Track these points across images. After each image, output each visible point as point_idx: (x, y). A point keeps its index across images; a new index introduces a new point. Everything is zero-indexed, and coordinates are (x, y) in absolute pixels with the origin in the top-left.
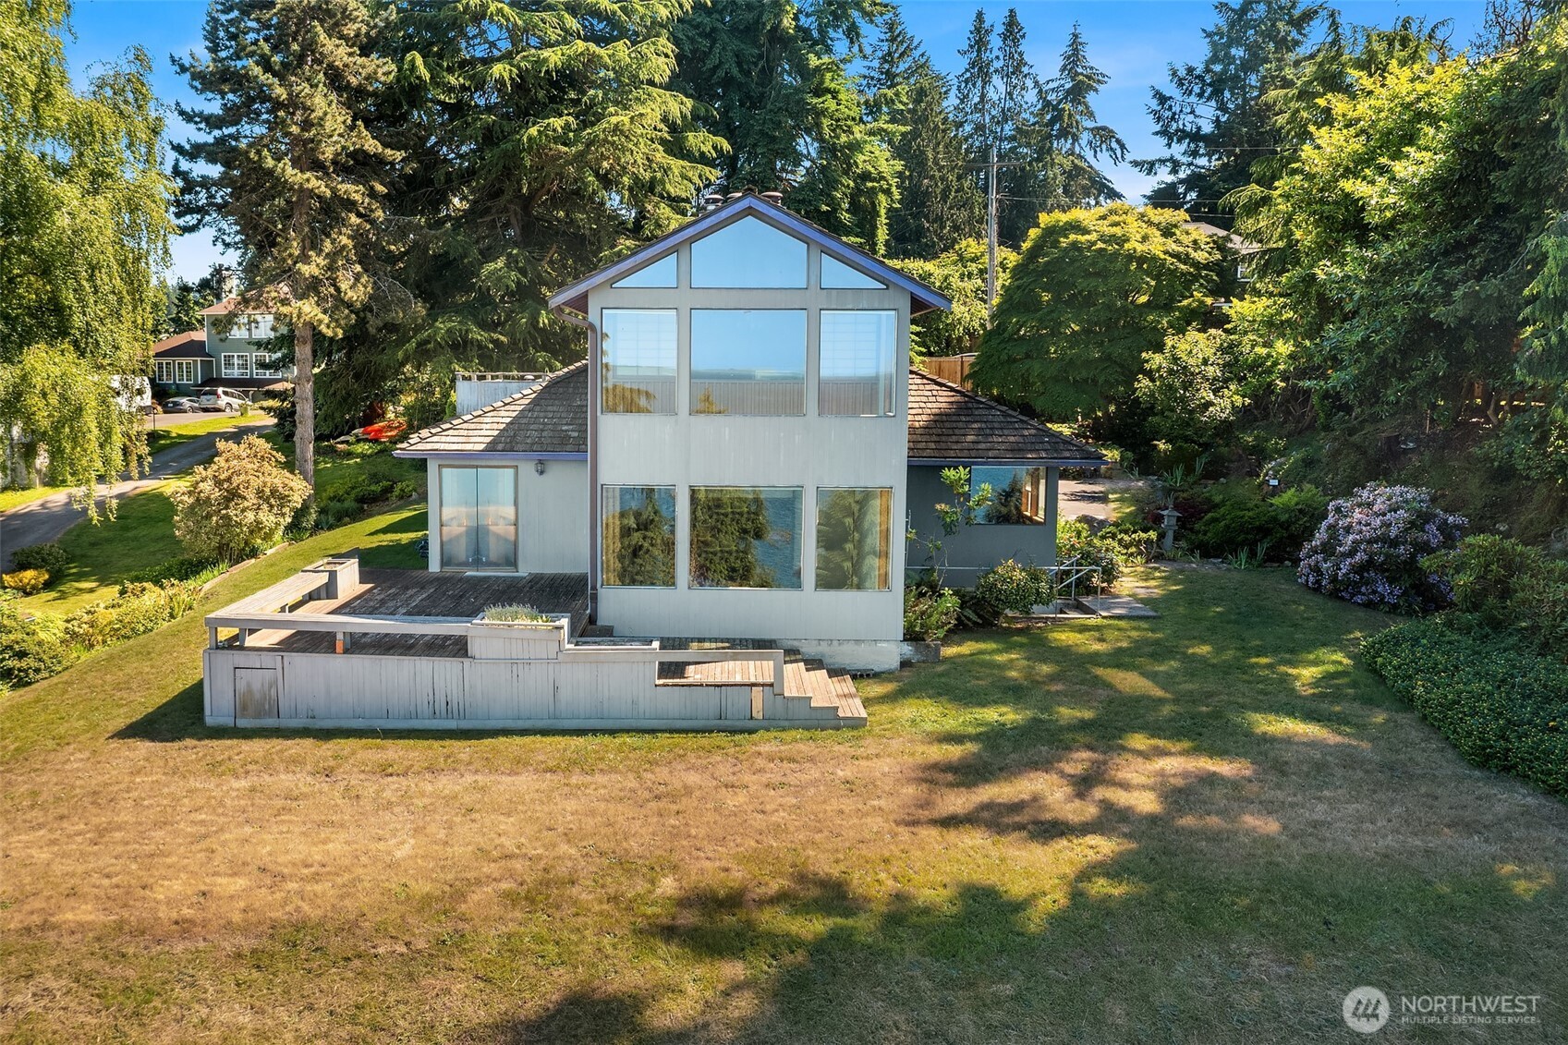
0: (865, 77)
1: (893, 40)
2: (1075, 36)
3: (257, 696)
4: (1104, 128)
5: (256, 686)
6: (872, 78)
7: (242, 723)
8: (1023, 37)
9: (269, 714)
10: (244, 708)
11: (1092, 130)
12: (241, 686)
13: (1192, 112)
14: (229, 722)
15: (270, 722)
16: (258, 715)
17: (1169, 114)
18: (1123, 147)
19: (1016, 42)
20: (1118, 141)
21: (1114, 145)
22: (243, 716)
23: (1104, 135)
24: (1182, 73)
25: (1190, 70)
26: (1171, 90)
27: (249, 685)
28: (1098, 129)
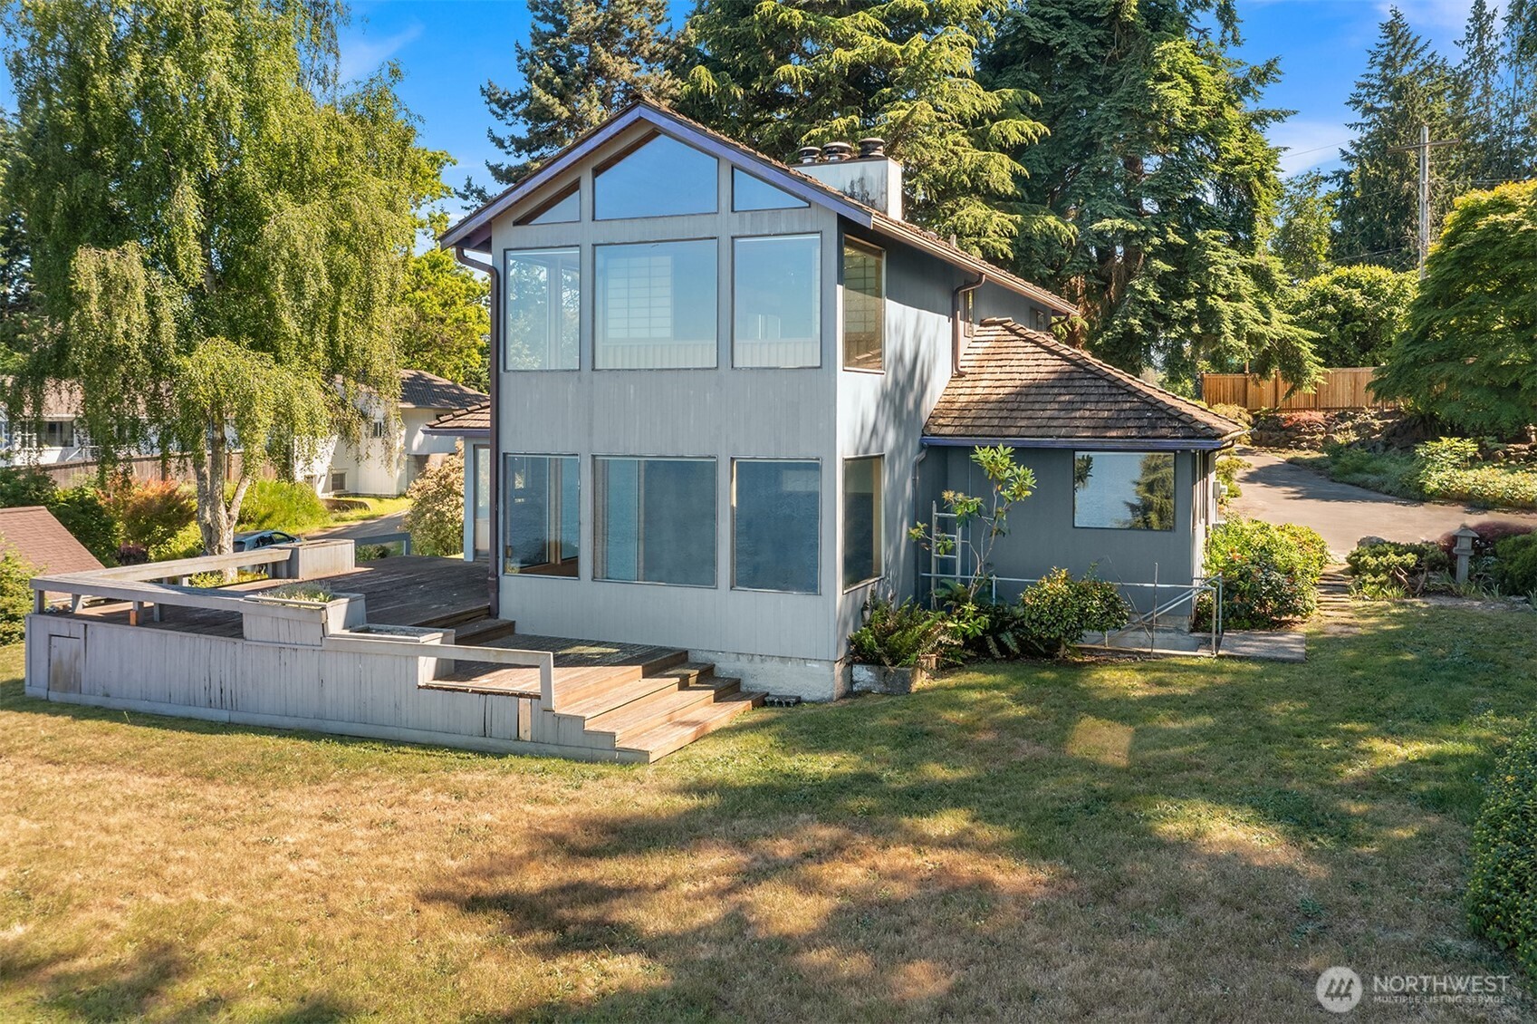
0: (1364, 86)
1: (1395, 42)
3: (66, 667)
5: (66, 657)
6: (1373, 86)
7: (53, 695)
9: (75, 691)
10: (56, 679)
12: (55, 656)
14: (43, 695)
15: (74, 697)
16: (65, 690)
22: (54, 688)
27: (60, 654)
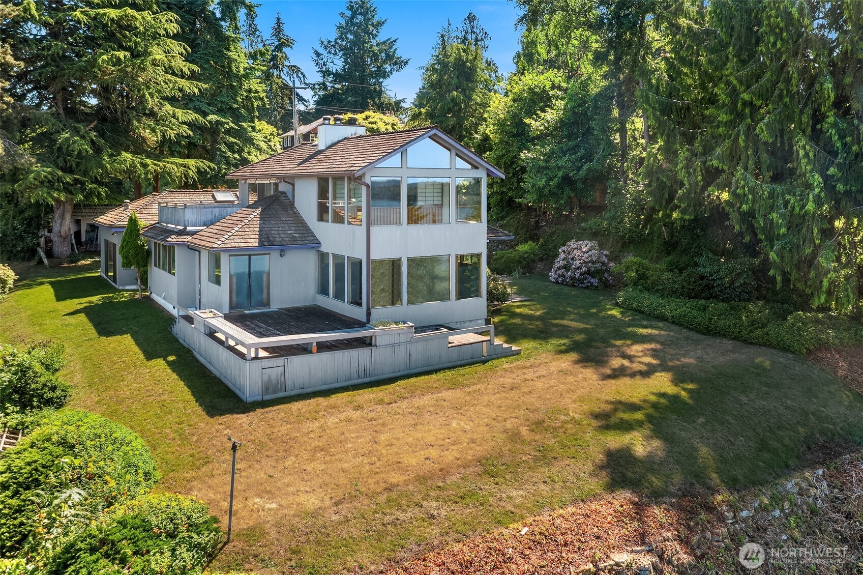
2: (278, 19)
3: (274, 382)
4: (295, 66)
5: (273, 377)
7: (266, 398)
8: (256, 16)
9: (281, 391)
10: (267, 389)
11: (289, 67)
12: (266, 378)
13: (332, 62)
14: (259, 398)
15: (281, 394)
16: (274, 392)
17: (321, 62)
18: (304, 76)
19: (253, 19)
20: (302, 73)
21: (300, 75)
22: (267, 394)
23: (295, 69)
24: (326, 43)
25: (329, 42)
26: (321, 50)
27: (269, 377)
28: (292, 66)
